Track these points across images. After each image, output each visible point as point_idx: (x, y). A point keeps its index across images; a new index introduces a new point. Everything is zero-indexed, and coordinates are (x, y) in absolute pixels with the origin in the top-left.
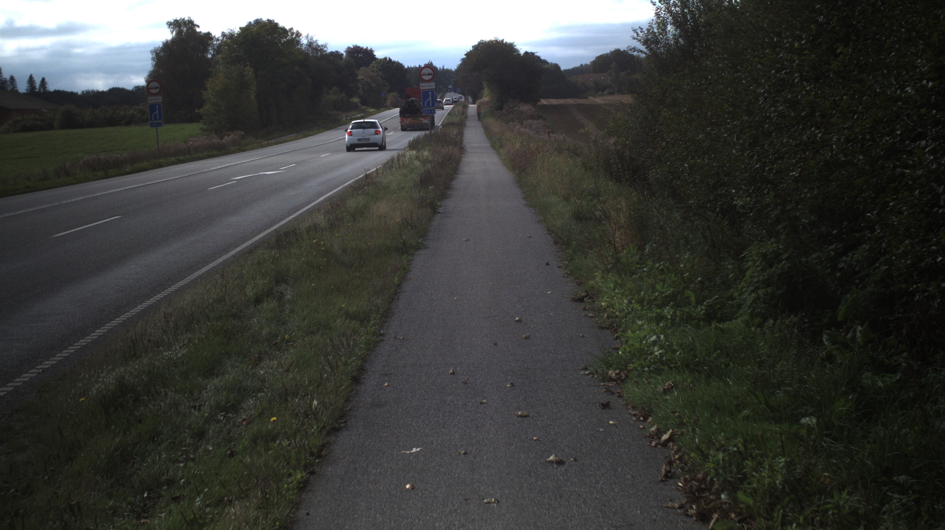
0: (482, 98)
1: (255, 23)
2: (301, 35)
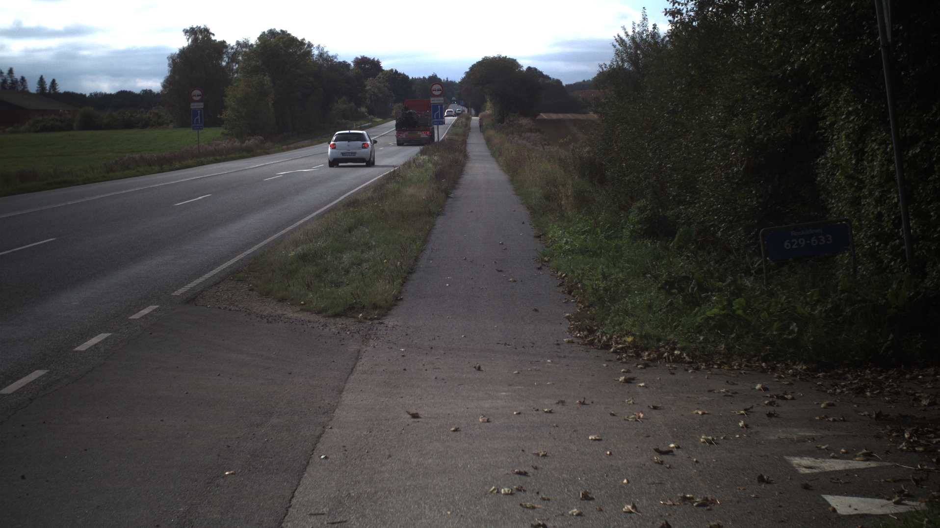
0: (484, 111)
1: (268, 33)
2: (312, 46)
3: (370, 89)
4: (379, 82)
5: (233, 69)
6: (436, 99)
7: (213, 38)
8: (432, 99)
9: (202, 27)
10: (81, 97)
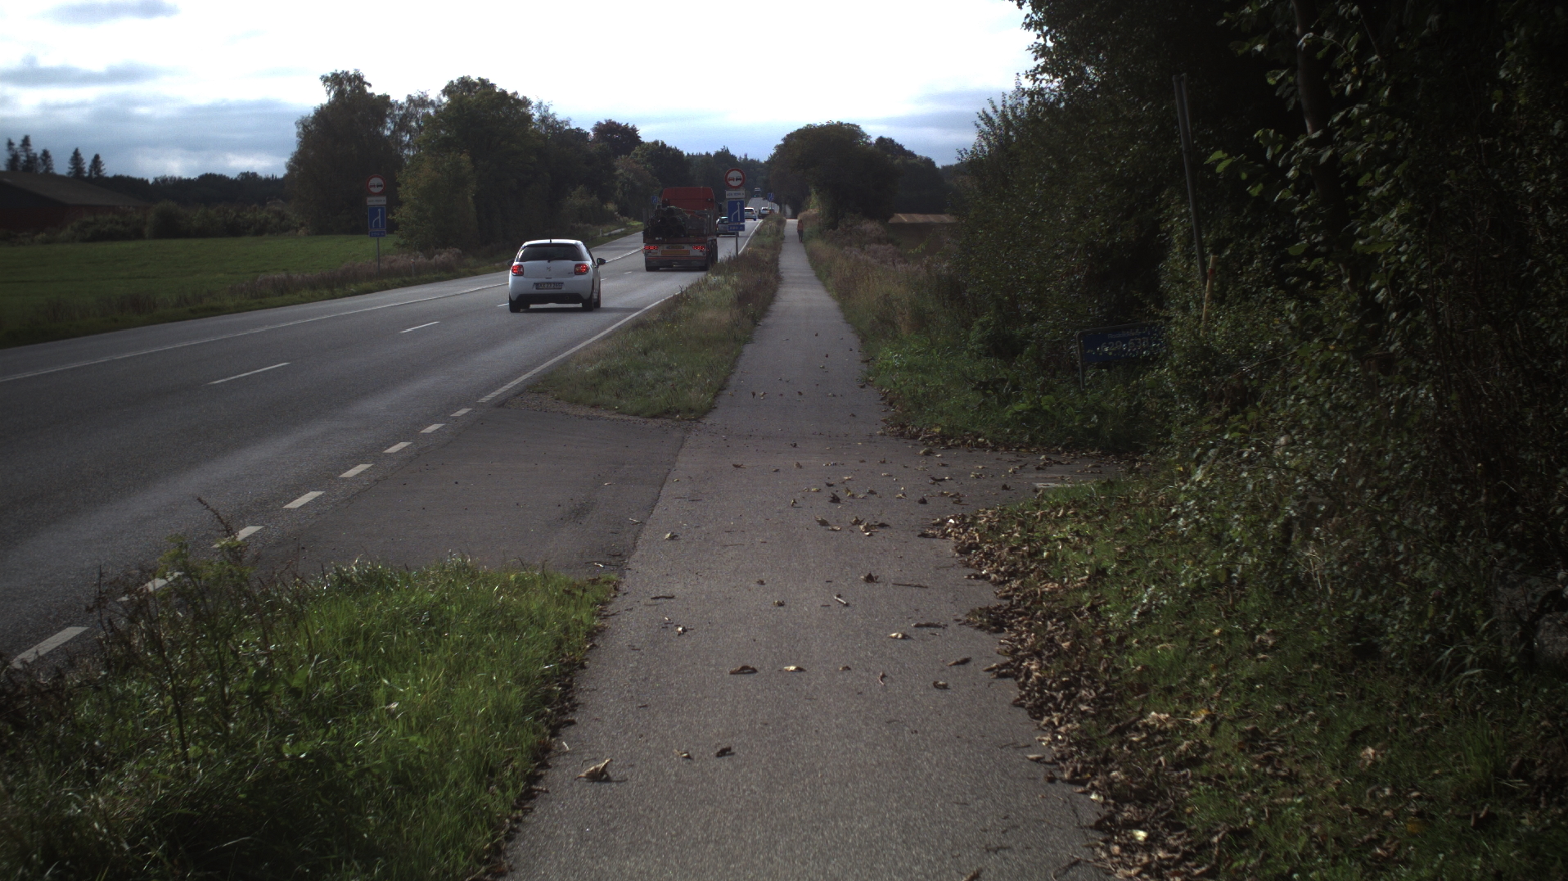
0: (806, 210)
2: (530, 103)
3: (621, 174)
4: (637, 162)
5: (401, 141)
6: (733, 192)
7: (369, 90)
8: (727, 192)
9: (351, 72)
10: (142, 183)
